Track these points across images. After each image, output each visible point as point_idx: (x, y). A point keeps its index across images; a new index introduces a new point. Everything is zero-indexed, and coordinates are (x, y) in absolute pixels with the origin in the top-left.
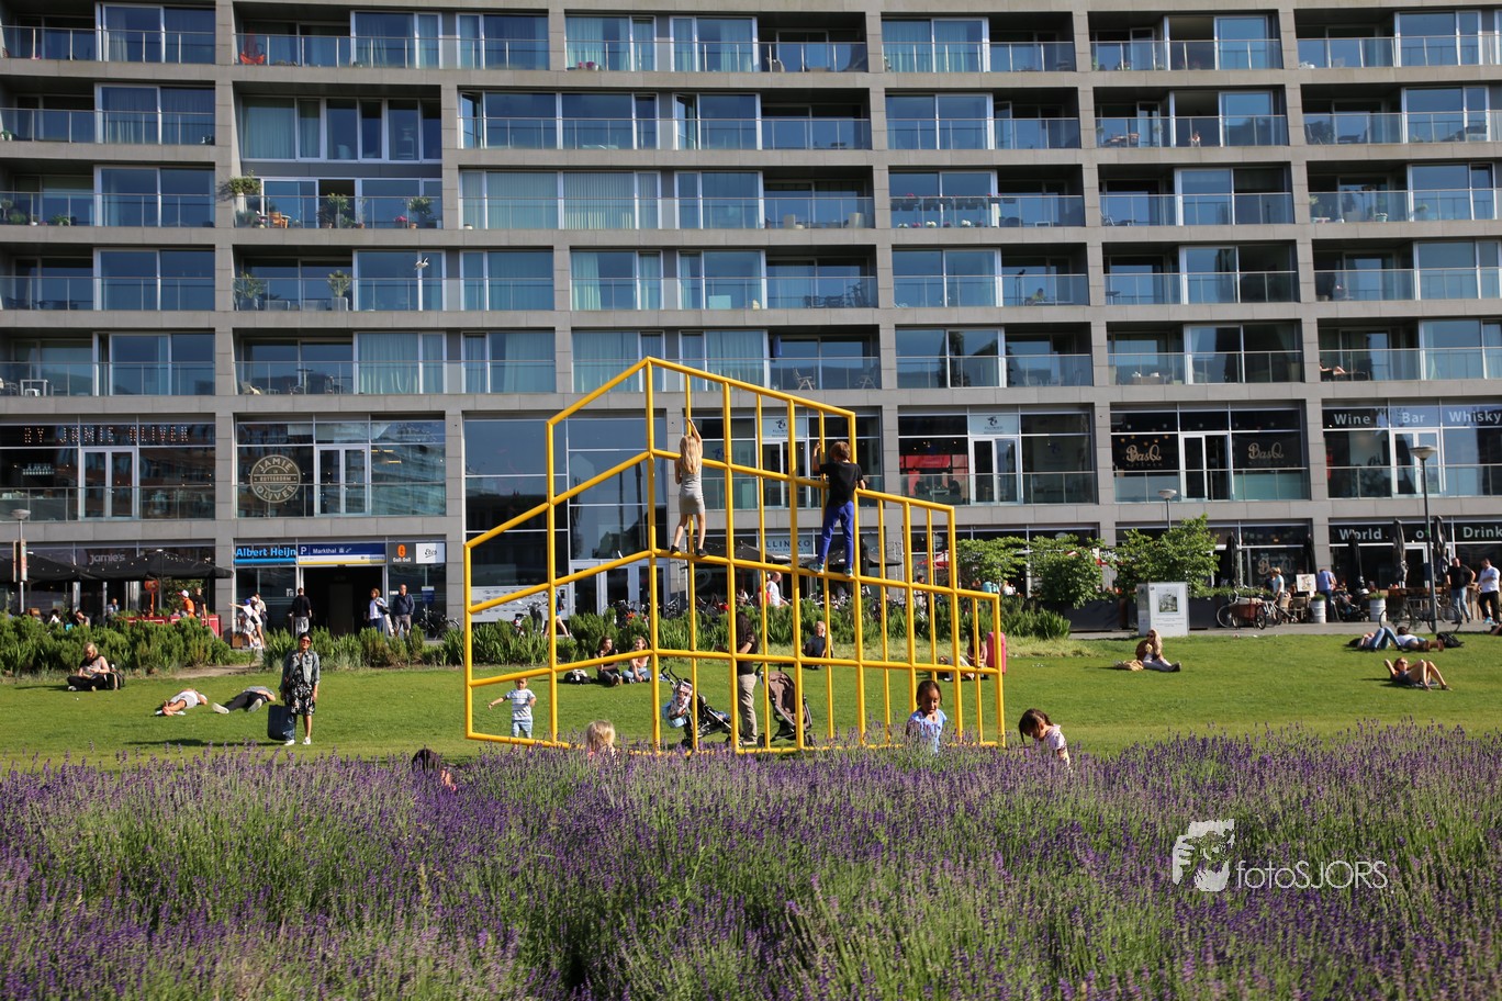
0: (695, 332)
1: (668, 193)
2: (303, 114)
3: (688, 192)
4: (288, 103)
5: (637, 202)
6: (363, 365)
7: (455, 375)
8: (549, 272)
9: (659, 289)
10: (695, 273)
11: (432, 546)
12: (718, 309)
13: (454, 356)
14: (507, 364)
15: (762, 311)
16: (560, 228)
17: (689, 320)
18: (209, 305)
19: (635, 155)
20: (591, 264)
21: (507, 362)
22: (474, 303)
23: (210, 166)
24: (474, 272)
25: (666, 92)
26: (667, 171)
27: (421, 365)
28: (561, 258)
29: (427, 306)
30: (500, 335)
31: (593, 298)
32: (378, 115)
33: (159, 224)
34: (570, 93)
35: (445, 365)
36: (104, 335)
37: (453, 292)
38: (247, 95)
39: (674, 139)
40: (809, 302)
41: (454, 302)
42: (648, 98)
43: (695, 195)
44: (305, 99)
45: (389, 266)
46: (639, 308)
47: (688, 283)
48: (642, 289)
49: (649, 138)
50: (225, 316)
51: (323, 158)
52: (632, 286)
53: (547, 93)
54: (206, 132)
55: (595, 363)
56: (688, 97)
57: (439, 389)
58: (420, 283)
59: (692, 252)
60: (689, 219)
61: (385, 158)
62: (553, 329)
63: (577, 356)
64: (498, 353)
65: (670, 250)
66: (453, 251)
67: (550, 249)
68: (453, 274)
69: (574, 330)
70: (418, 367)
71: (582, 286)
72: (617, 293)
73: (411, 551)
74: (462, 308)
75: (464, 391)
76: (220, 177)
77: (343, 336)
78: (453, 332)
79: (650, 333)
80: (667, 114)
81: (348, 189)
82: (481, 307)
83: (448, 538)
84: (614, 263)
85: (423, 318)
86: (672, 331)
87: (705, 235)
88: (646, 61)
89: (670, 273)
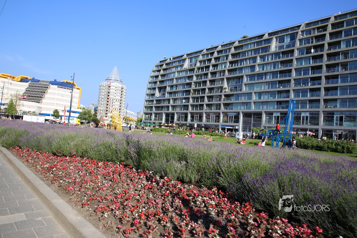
0: (267, 102)
1: (267, 85)
3: (269, 85)
4: (232, 79)
5: (263, 86)
6: (234, 107)
7: (242, 107)
8: (252, 95)
9: (264, 97)
10: (269, 94)
11: (237, 127)
12: (271, 99)
15: (277, 99)
16: (255, 90)
19: (264, 80)
20: (257, 94)
23: (223, 86)
24: (245, 96)
25: (268, 72)
26: (267, 82)
30: (247, 103)
31: (257, 98)
32: (240, 79)
33: (219, 93)
34: (257, 74)
36: (214, 104)
37: (243, 98)
38: (228, 79)
39: (269, 78)
40: (284, 98)
41: (243, 99)
42: (266, 74)
44: (233, 78)
45: (238, 95)
46: (262, 99)
47: (268, 96)
48: (262, 97)
49: (265, 78)
50: (222, 102)
51: (235, 84)
53: (255, 74)
54: (222, 83)
55: (256, 106)
56: (270, 72)
57: (240, 109)
58: (240, 97)
59: (268, 92)
60: (269, 88)
62: (251, 102)
63: (254, 105)
64: (247, 105)
65: (266, 92)
66: (243, 93)
67: (252, 93)
68: (243, 96)
69: (254, 102)
70: (239, 107)
72: (260, 98)
73: (235, 127)
75: (243, 109)
76: (224, 88)
77: (233, 103)
78: (242, 103)
79: (262, 102)
80: (268, 75)
81: (237, 87)
82: (246, 100)
84: (260, 94)
85: (240, 101)
86: (265, 102)
87: (270, 90)
88: (266, 69)
89: (266, 95)
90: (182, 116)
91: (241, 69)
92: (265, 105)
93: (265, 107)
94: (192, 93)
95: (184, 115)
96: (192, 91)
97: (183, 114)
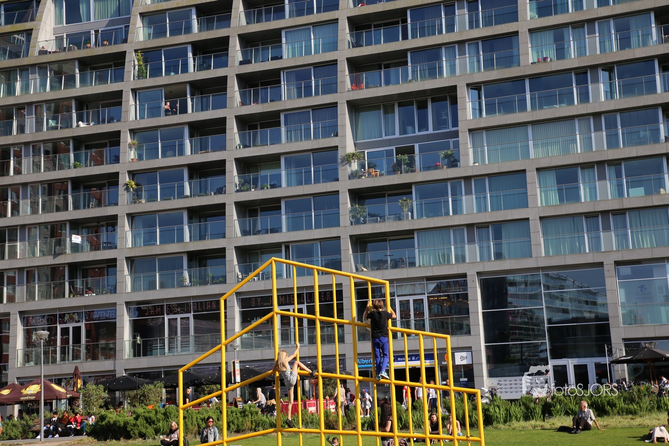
1: (598, 128)
2: (386, 113)
3: (611, 126)
4: (377, 108)
5: (578, 136)
6: (421, 250)
7: (472, 251)
8: (524, 185)
9: (595, 188)
10: (619, 175)
11: (464, 354)
12: (636, 196)
13: (471, 241)
14: (503, 242)
15: (666, 194)
16: (531, 158)
17: (615, 206)
18: (337, 224)
19: (577, 108)
20: (551, 178)
21: (504, 241)
22: (482, 208)
23: (336, 148)
24: (481, 190)
25: (594, 68)
26: (597, 115)
27: (453, 247)
28: (532, 177)
29: (455, 212)
30: (498, 226)
31: (554, 197)
32: (426, 107)
33: (313, 182)
34: (534, 77)
35: (466, 246)
36: (287, 245)
37: (469, 202)
38: (355, 107)
41: (470, 209)
42: (582, 74)
43: (616, 127)
44: (385, 104)
46: (583, 200)
47: (615, 182)
48: (584, 189)
49: (584, 97)
50: (345, 229)
51: (397, 135)
52: (578, 188)
53: (520, 79)
54: (333, 130)
55: (558, 237)
56: (608, 67)
57: (464, 260)
58: (450, 199)
59: (615, 163)
60: (612, 142)
61: (431, 131)
62: (528, 219)
63: (545, 234)
64: (498, 236)
65: (601, 163)
66: (467, 179)
67: (524, 171)
68: (469, 192)
69: (541, 218)
70: (451, 248)
71: (547, 191)
72: (569, 193)
74: (475, 212)
75: (478, 260)
76: (341, 154)
77: (411, 232)
78: (470, 226)
79: (591, 216)
80: (596, 80)
81: (410, 151)
82: (486, 210)
83: (473, 349)
84: (565, 176)
85: (453, 220)
86: (605, 213)
87: (624, 151)
88: (581, 51)
89: (602, 177)
90: (65, 331)
91: (430, 54)
92: (607, 228)
93: (609, 240)
94: (127, 189)
95: (82, 325)
96: (124, 179)
97: (72, 319)
